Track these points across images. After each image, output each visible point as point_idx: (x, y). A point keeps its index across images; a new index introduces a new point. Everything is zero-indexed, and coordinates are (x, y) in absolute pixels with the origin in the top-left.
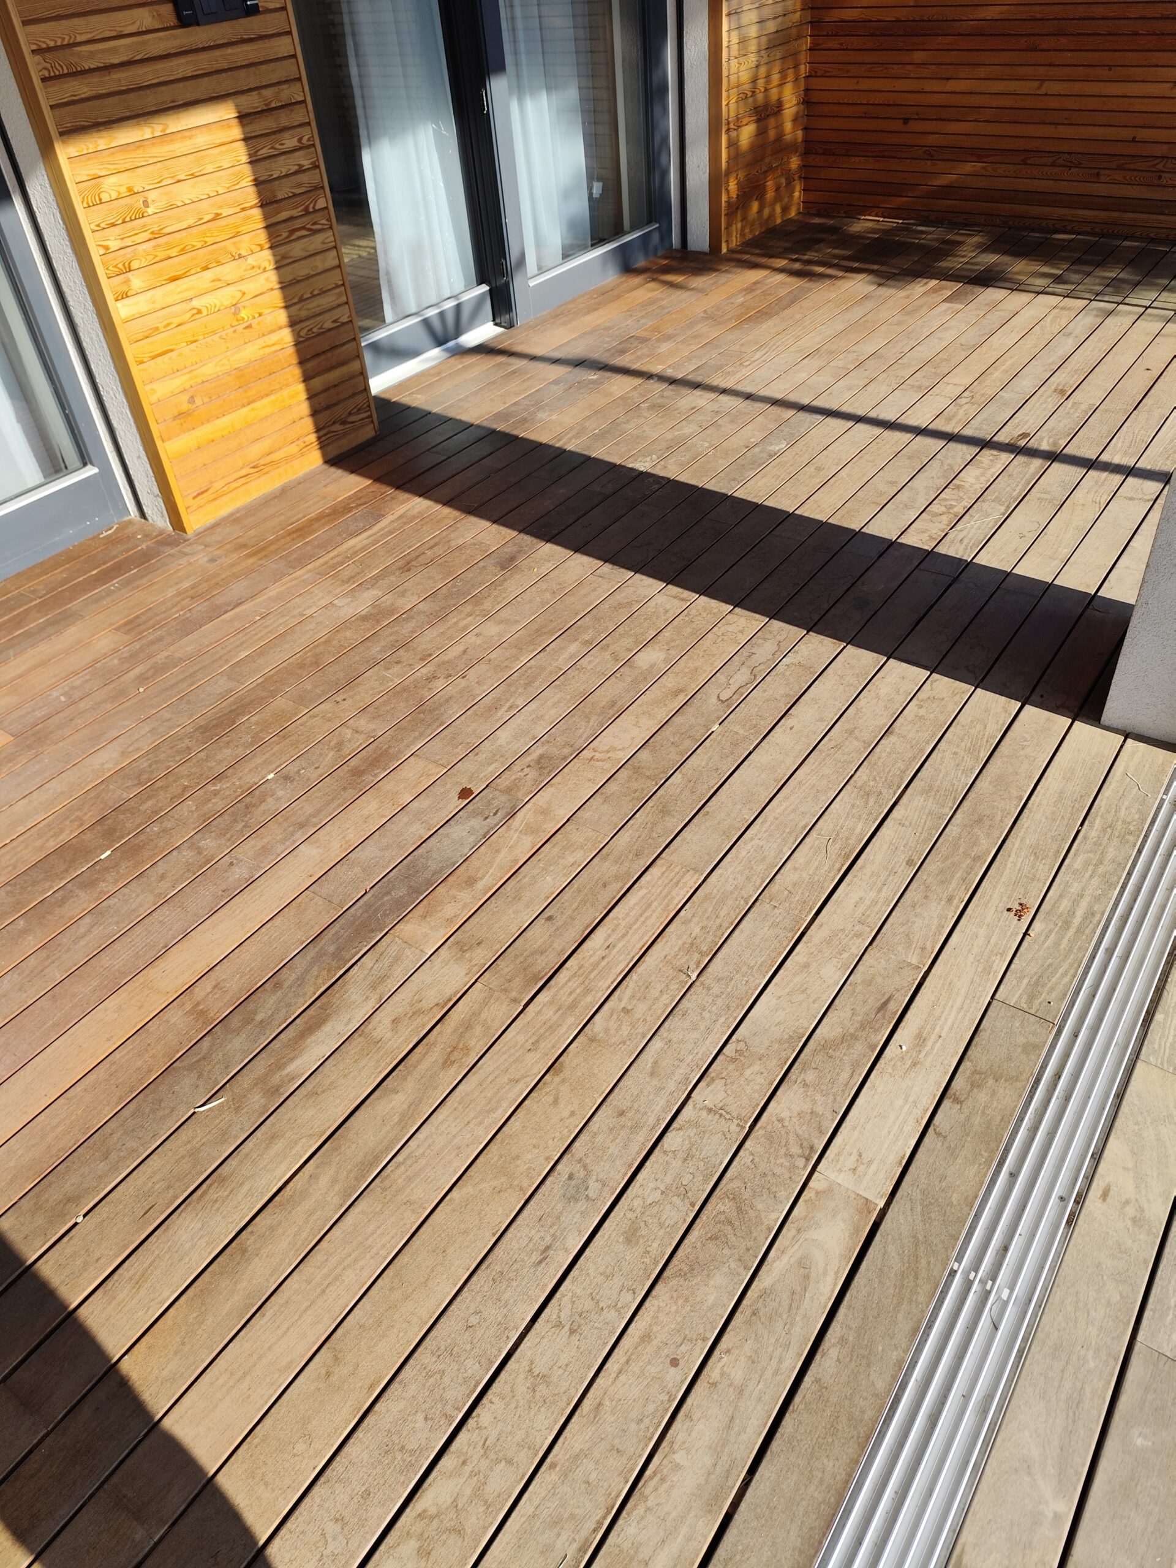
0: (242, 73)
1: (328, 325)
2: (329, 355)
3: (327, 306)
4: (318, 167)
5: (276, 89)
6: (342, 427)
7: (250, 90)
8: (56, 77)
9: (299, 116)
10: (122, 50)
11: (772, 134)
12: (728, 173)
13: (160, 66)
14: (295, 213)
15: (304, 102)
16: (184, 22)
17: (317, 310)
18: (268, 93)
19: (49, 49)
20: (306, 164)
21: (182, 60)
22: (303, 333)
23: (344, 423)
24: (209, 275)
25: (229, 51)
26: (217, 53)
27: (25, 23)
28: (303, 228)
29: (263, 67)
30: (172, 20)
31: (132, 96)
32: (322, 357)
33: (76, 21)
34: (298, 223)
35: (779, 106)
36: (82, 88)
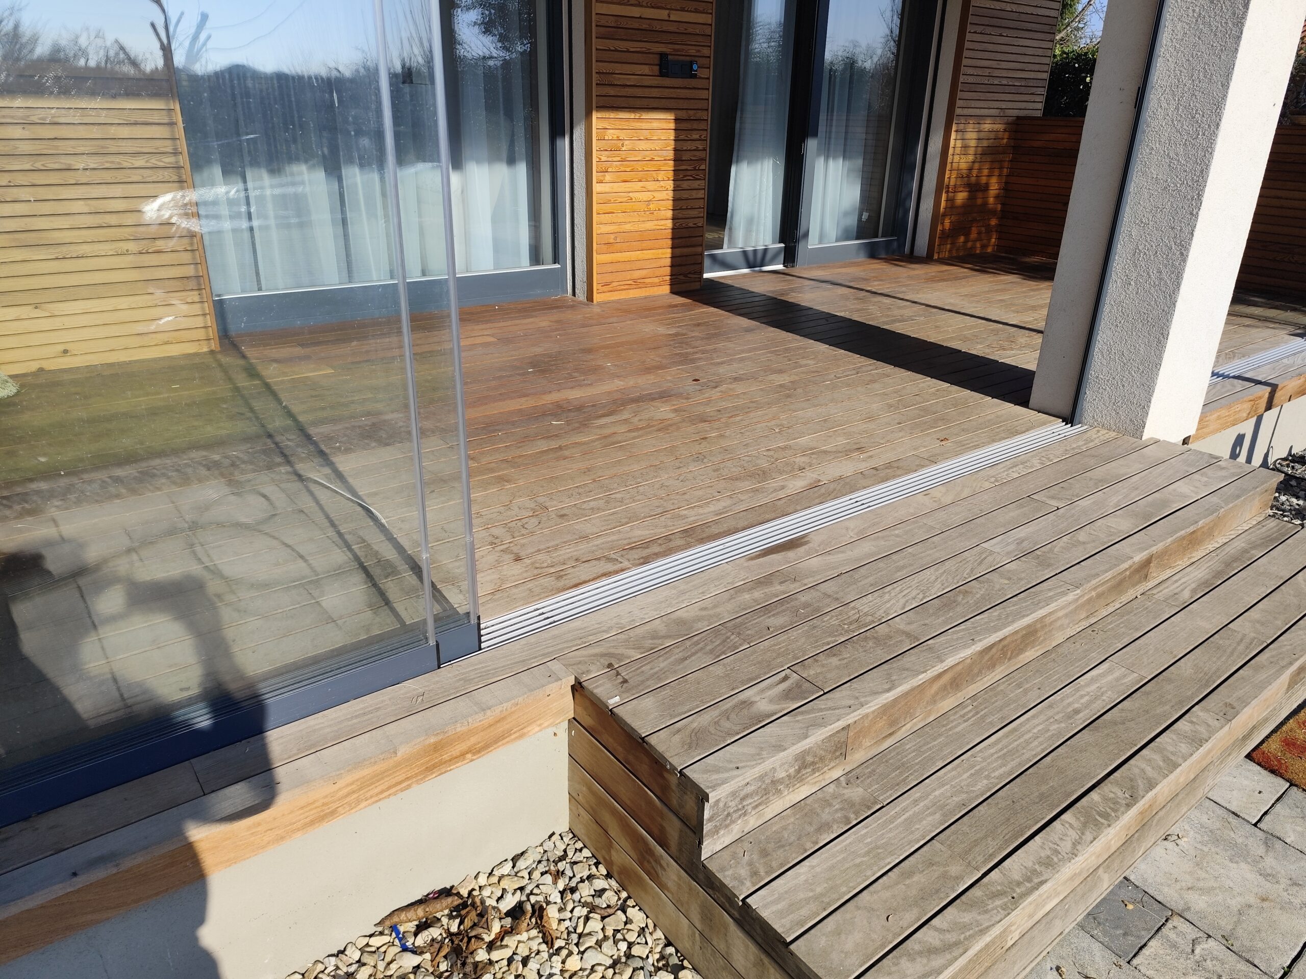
0: (681, 101)
1: (691, 225)
2: (687, 239)
3: (693, 216)
4: (706, 150)
5: (695, 111)
6: (683, 278)
7: (683, 109)
8: (602, 84)
9: (703, 126)
10: (632, 80)
11: (979, 201)
12: (944, 215)
13: (647, 90)
14: (689, 168)
15: (707, 120)
16: (662, 75)
17: (687, 216)
18: (691, 112)
19: (603, 73)
20: (701, 147)
21: (656, 90)
22: (677, 225)
23: (685, 275)
24: (641, 184)
25: (679, 90)
26: (672, 90)
27: (597, 61)
28: (691, 176)
29: (692, 101)
30: (657, 73)
31: (631, 99)
32: (684, 240)
33: (617, 65)
34: (689, 173)
35: (986, 187)
36: (611, 91)
